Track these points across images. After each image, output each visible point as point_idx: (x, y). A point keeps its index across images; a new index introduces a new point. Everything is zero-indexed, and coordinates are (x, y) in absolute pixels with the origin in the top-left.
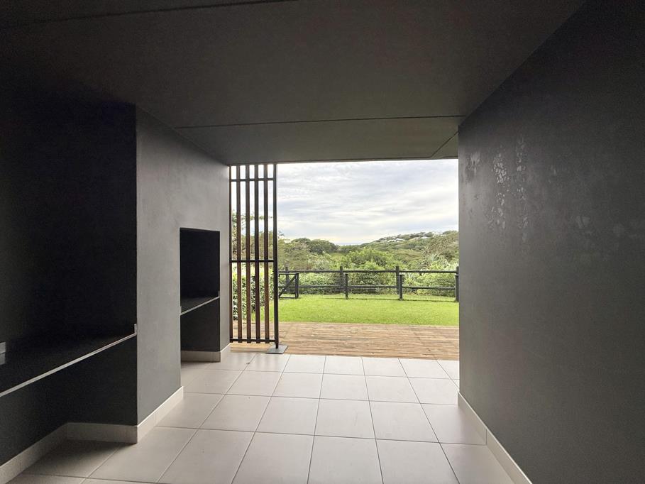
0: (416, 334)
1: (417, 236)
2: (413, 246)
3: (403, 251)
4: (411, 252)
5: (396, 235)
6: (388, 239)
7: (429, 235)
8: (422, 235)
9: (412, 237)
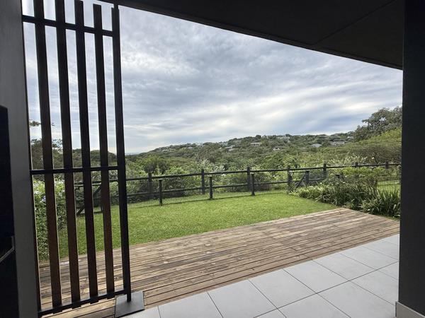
0: (266, 234)
1: (185, 146)
2: (182, 154)
3: (176, 159)
4: (181, 159)
5: (169, 145)
6: (162, 149)
7: (194, 146)
8: (188, 145)
9: (181, 147)
